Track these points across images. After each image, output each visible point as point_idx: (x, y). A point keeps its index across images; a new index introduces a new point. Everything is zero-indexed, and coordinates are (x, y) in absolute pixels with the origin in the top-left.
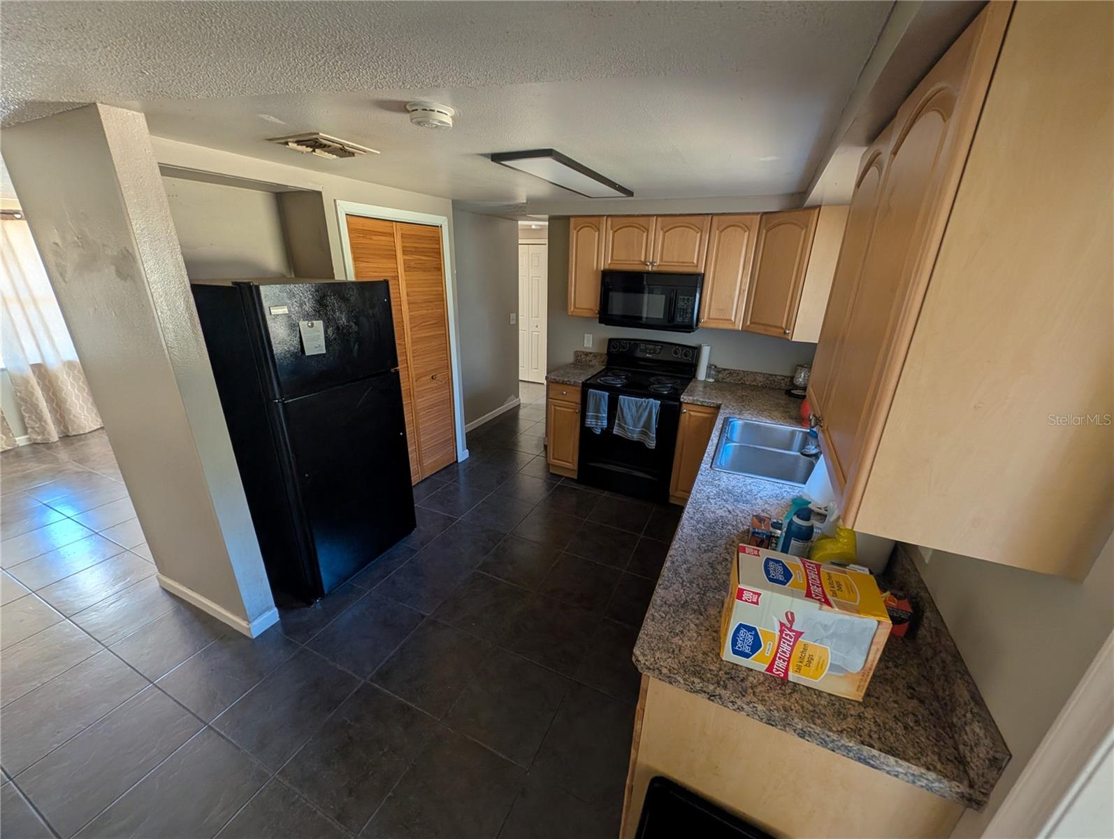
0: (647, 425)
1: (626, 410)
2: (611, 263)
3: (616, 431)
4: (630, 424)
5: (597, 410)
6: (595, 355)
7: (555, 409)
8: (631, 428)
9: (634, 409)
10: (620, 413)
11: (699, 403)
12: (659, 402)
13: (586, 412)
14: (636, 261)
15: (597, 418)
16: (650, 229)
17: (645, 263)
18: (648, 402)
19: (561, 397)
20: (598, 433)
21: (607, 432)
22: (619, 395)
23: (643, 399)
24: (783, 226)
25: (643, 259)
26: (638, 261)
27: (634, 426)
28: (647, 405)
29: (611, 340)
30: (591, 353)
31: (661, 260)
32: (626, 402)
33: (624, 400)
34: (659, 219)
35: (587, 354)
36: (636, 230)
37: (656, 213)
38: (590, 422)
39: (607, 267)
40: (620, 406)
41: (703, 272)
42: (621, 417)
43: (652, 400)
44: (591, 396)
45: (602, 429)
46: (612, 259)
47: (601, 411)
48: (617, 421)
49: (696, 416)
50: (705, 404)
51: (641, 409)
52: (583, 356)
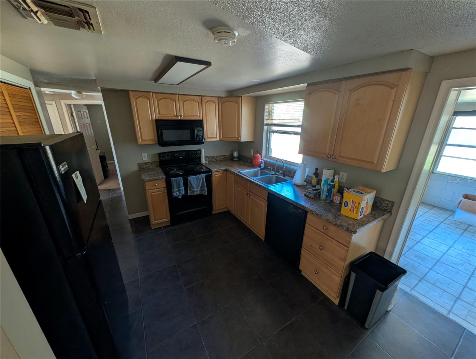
0: (203, 186)
1: (192, 183)
2: (159, 116)
3: (189, 193)
4: (196, 188)
5: (179, 187)
6: (151, 163)
7: (151, 195)
8: (196, 189)
9: (196, 181)
10: (190, 184)
11: (219, 171)
12: (205, 175)
13: (172, 190)
14: (172, 115)
15: (179, 191)
16: (176, 100)
17: (177, 116)
18: (201, 176)
19: (154, 187)
20: (181, 198)
21: (185, 196)
22: (187, 177)
23: (199, 175)
24: (228, 102)
25: (175, 114)
26: (173, 115)
27: (197, 188)
28: (201, 177)
29: (159, 154)
30: (148, 163)
31: (184, 114)
32: (192, 179)
33: (191, 178)
34: (180, 96)
35: (146, 164)
36: (169, 100)
37: (178, 93)
38: (176, 194)
39: (157, 118)
40: (189, 181)
41: (202, 119)
42: (190, 186)
43: (202, 175)
44: (174, 182)
45: (182, 195)
46: (159, 114)
47: (181, 187)
48: (189, 189)
49: (218, 176)
50: (221, 170)
51: (199, 180)
52: (144, 165)
